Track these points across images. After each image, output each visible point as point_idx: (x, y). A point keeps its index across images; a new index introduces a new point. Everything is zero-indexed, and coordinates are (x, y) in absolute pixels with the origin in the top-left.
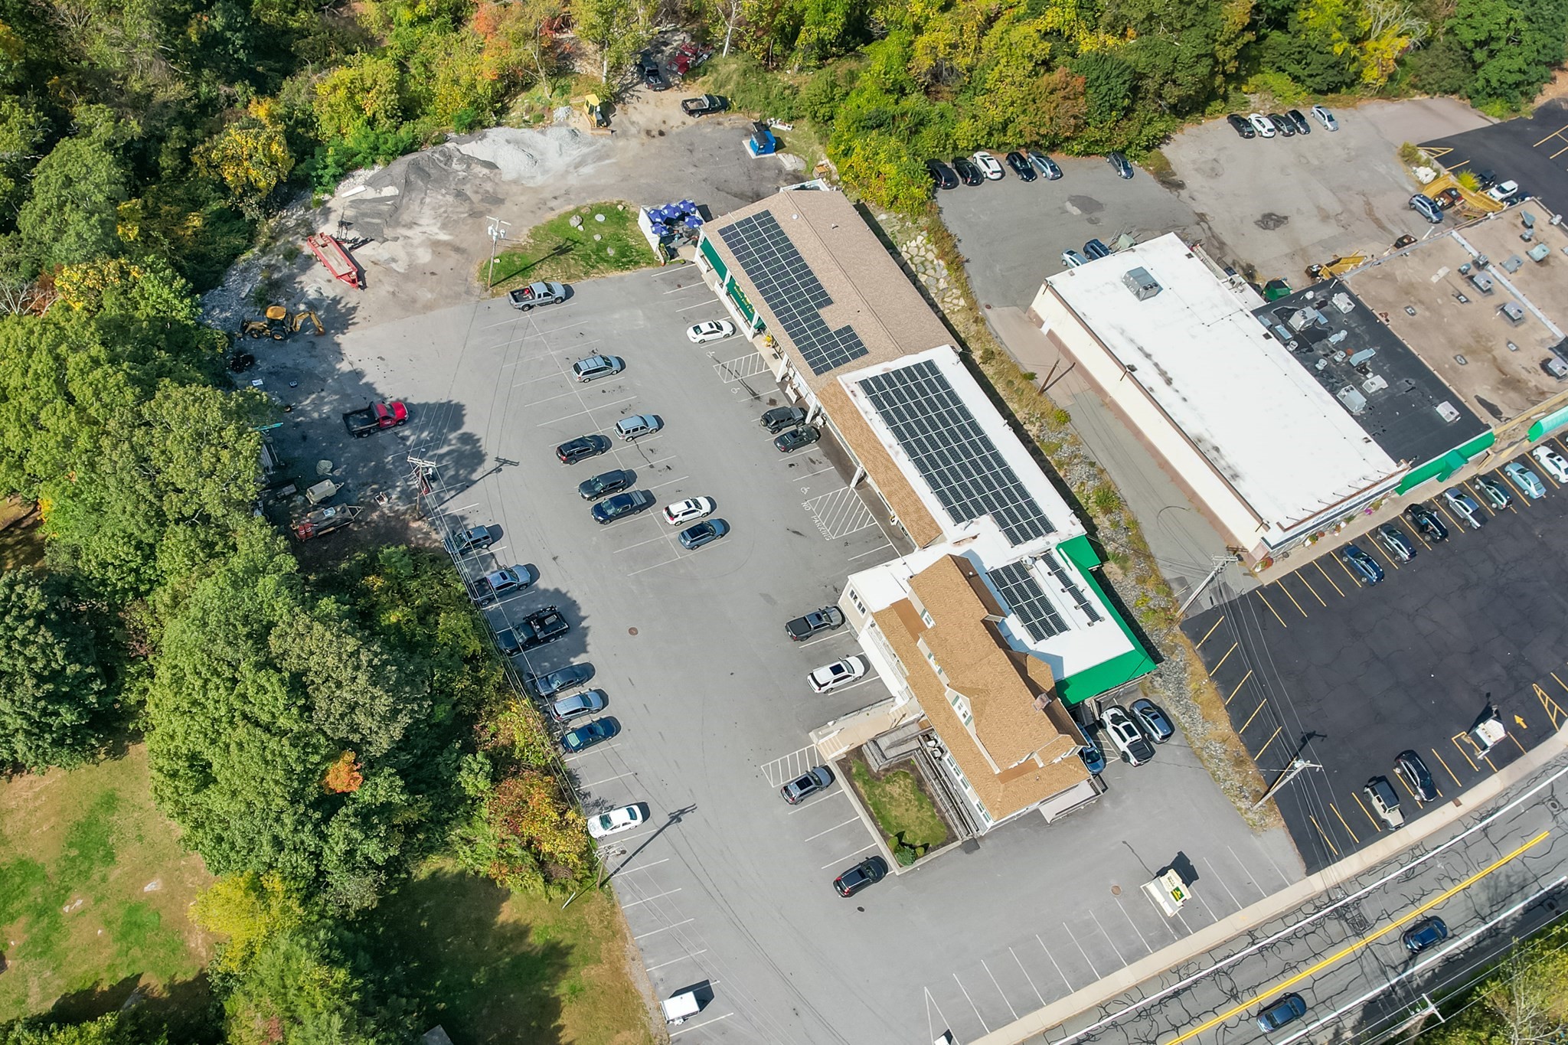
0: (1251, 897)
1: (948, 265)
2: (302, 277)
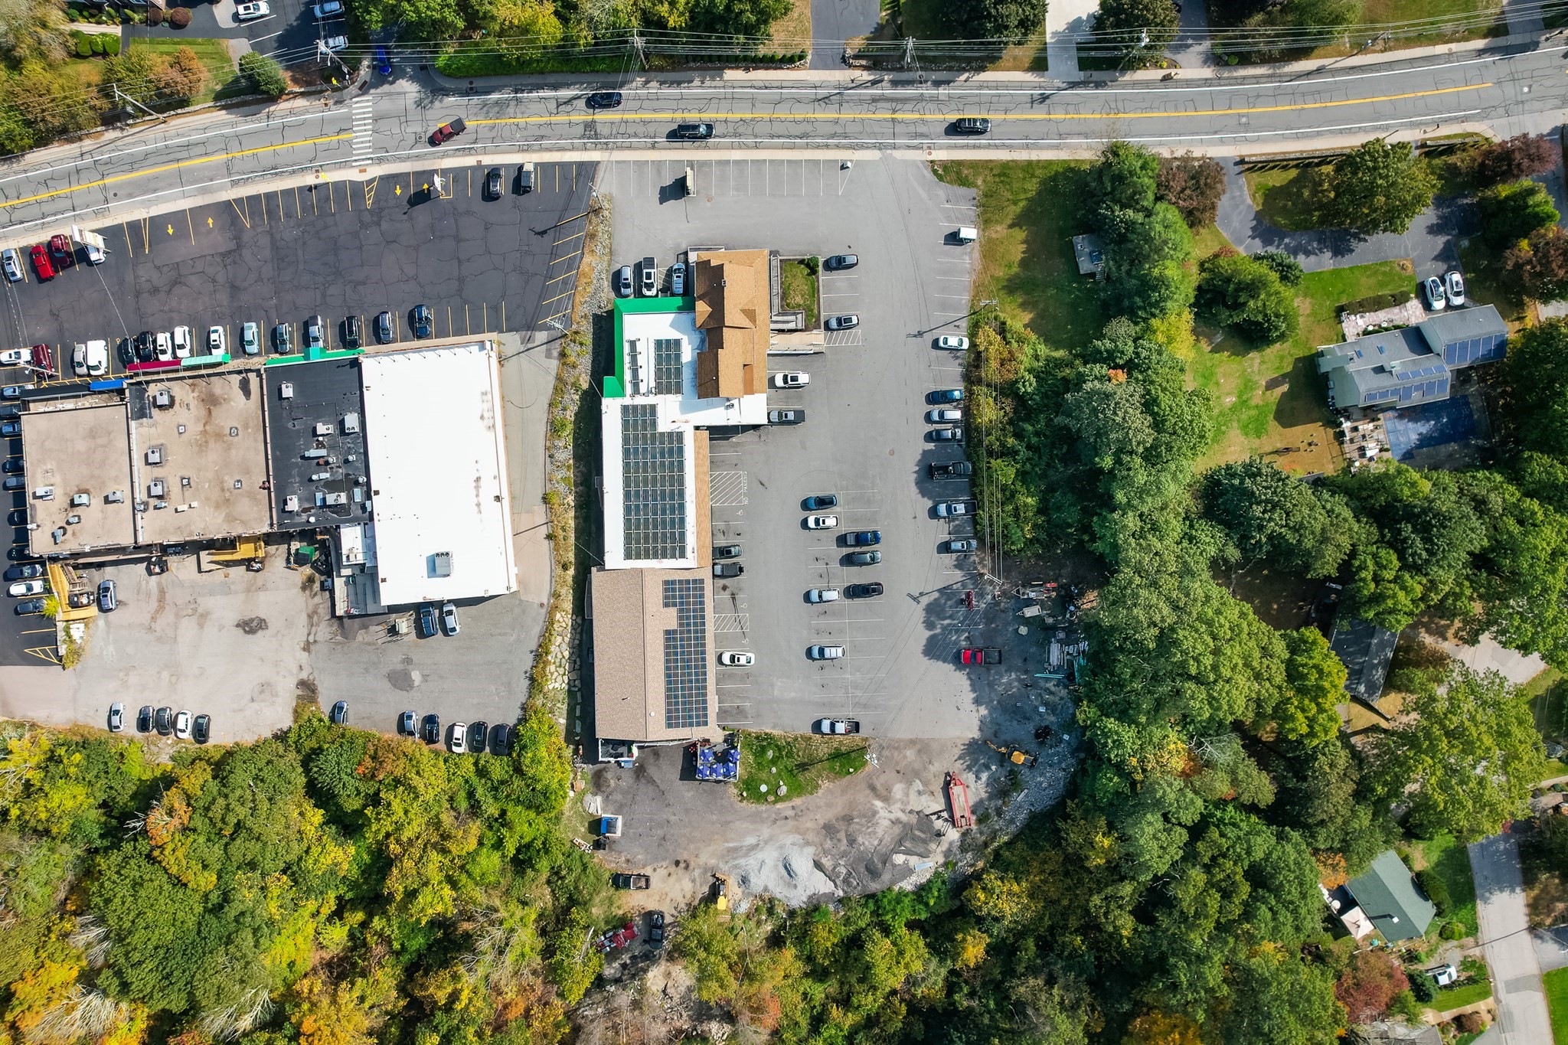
0: (640, 164)
1: (547, 654)
2: (984, 795)
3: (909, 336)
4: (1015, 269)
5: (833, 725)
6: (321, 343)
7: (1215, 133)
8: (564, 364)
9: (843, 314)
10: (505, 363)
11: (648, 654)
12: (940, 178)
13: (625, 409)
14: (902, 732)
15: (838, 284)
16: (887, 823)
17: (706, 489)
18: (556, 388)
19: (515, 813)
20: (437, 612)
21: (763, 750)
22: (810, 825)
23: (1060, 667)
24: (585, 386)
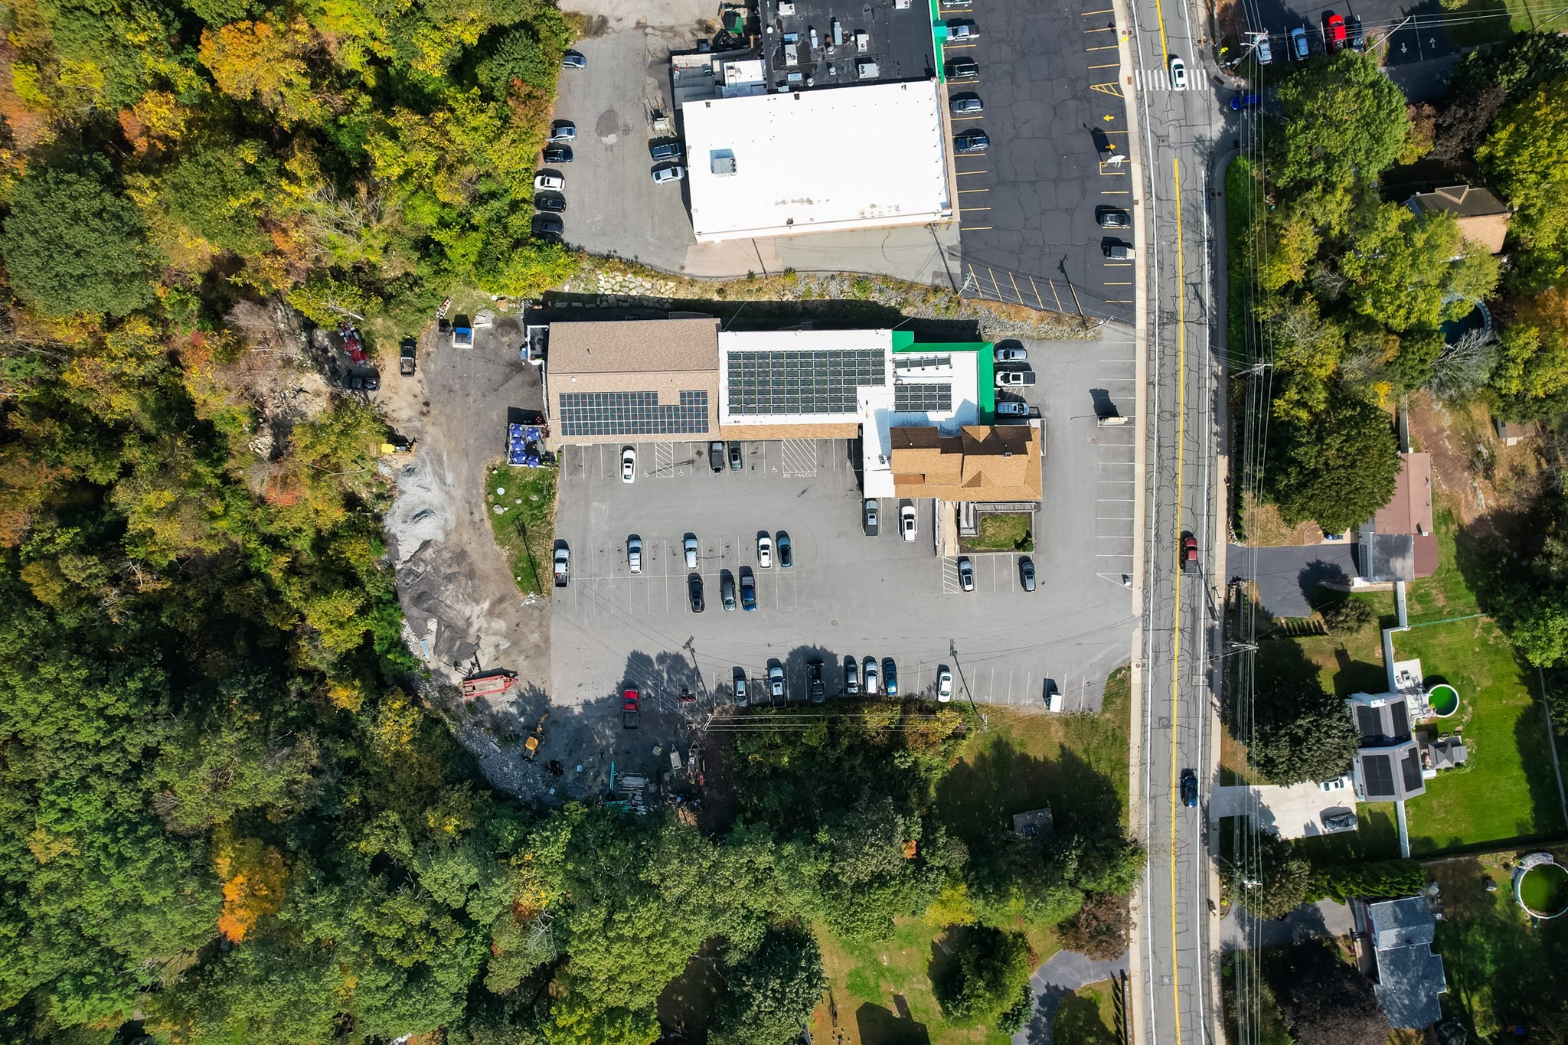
0: (1131, 370)
1: (634, 273)
2: (495, 710)
3: (952, 641)
4: (1018, 749)
5: (563, 560)
6: (951, 38)
7: (1154, 952)
8: (927, 290)
9: (975, 576)
10: (929, 230)
11: (633, 376)
12: (1113, 676)
13: (880, 353)
14: (558, 630)
15: (1006, 572)
16: (468, 613)
17: (798, 435)
18: (902, 282)
19: (475, 240)
20: (676, 160)
21: (539, 491)
22: (465, 536)
23: (621, 786)
24: (904, 312)
